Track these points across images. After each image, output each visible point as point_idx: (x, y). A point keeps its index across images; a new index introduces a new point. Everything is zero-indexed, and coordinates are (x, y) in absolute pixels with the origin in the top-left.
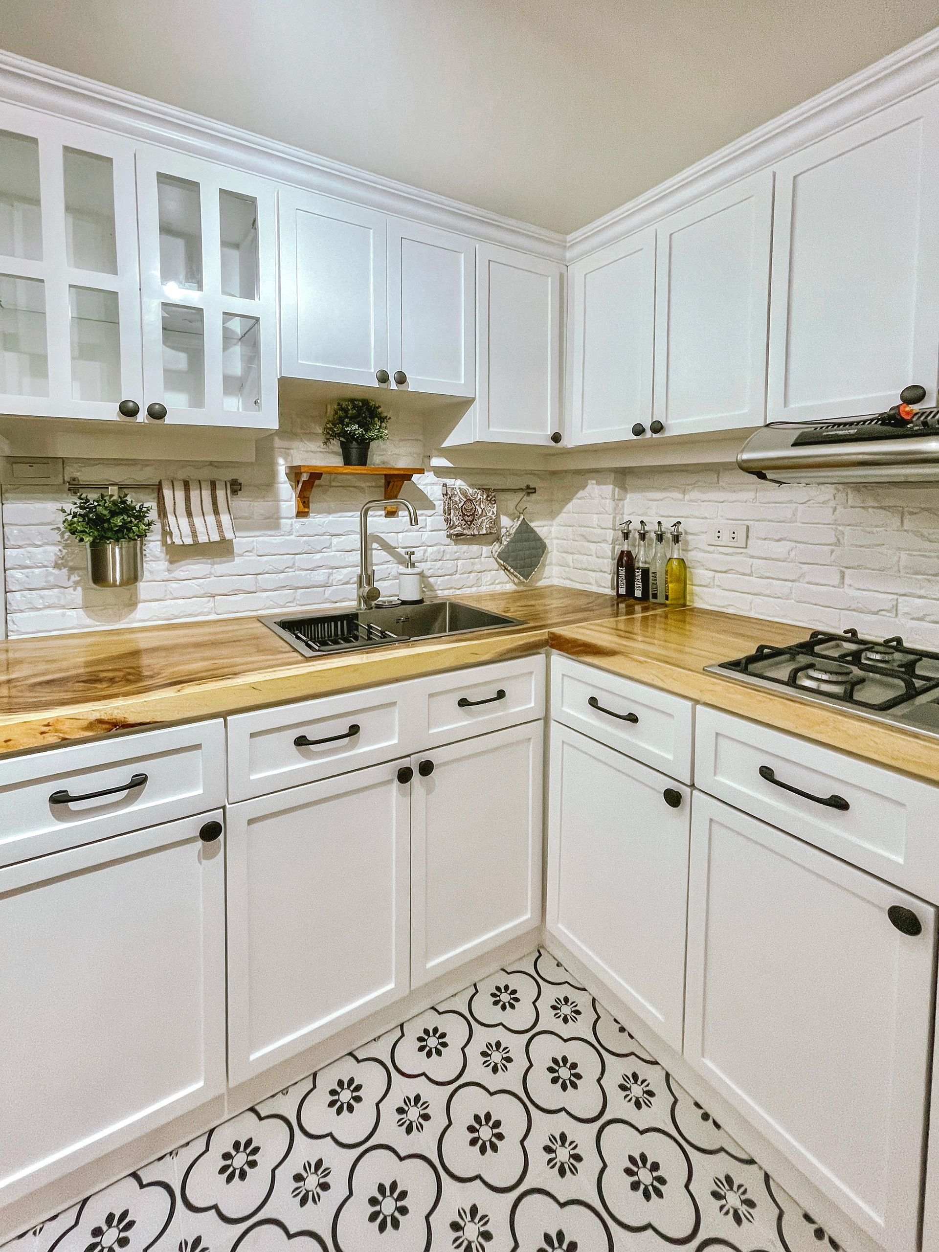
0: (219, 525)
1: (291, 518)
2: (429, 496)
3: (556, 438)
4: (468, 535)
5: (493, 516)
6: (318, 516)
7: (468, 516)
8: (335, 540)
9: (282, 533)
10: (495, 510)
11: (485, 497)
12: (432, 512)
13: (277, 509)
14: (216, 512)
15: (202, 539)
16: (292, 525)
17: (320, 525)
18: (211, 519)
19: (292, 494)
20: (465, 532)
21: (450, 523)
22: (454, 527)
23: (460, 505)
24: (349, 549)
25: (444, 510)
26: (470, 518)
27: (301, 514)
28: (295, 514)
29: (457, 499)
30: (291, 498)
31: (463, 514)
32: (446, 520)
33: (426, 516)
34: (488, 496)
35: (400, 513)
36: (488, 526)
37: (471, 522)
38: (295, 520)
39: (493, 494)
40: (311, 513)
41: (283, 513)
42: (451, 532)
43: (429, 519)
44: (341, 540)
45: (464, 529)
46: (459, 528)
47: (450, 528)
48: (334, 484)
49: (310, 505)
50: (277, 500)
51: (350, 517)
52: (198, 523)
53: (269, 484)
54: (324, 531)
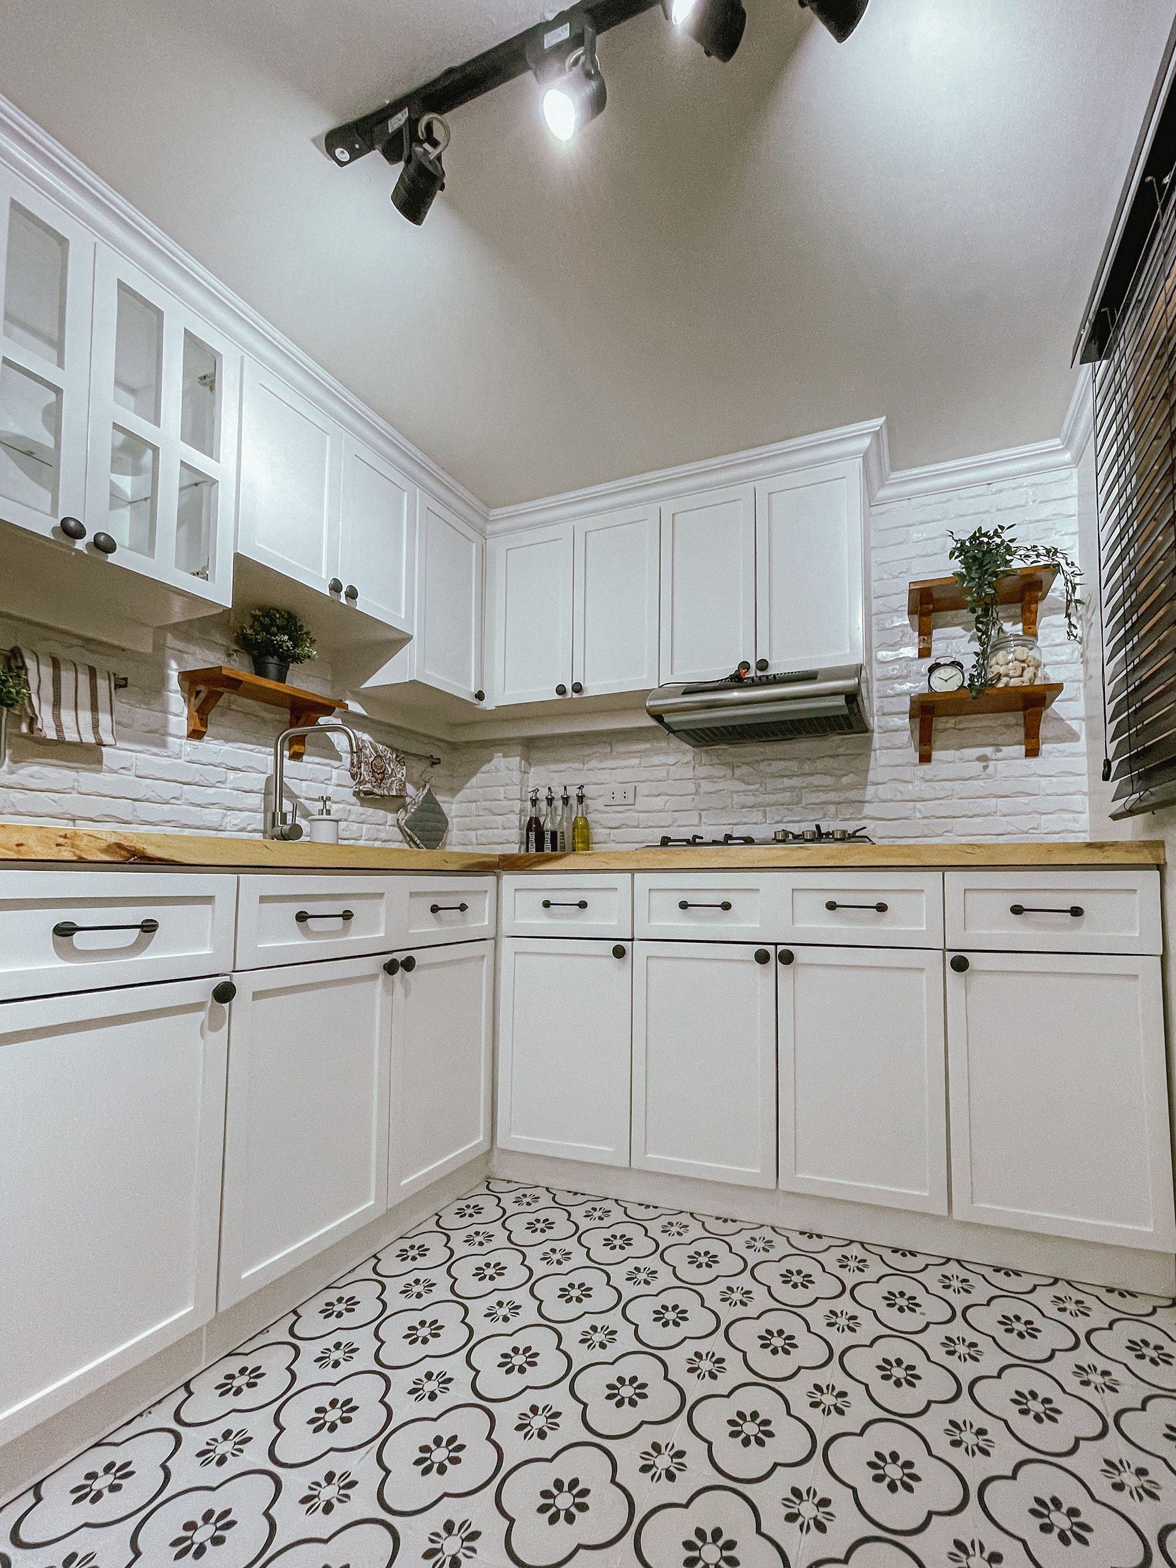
0: (95, 726)
1: (181, 738)
2: (335, 744)
3: (480, 696)
4: (377, 795)
5: (403, 778)
6: (214, 742)
7: (378, 774)
8: (232, 775)
9: (170, 753)
10: (404, 772)
11: (394, 756)
12: (336, 763)
13: (165, 723)
14: (94, 708)
15: (70, 736)
16: (180, 746)
17: (215, 753)
18: (86, 716)
19: (184, 710)
20: (375, 790)
21: (360, 778)
22: (364, 782)
23: (371, 760)
24: (247, 788)
25: (352, 764)
26: (380, 776)
27: (196, 734)
28: (185, 733)
29: (368, 752)
30: (183, 713)
31: (373, 770)
32: (353, 776)
33: (332, 767)
34: (397, 757)
35: (305, 758)
36: (398, 787)
37: (381, 780)
38: (184, 741)
39: (402, 756)
40: (207, 736)
41: (172, 730)
42: (361, 788)
43: (335, 772)
44: (238, 775)
45: (374, 787)
46: (369, 785)
47: (360, 783)
48: (234, 707)
49: (206, 727)
50: (166, 712)
51: (251, 751)
52: (67, 716)
53: (157, 689)
54: (219, 761)
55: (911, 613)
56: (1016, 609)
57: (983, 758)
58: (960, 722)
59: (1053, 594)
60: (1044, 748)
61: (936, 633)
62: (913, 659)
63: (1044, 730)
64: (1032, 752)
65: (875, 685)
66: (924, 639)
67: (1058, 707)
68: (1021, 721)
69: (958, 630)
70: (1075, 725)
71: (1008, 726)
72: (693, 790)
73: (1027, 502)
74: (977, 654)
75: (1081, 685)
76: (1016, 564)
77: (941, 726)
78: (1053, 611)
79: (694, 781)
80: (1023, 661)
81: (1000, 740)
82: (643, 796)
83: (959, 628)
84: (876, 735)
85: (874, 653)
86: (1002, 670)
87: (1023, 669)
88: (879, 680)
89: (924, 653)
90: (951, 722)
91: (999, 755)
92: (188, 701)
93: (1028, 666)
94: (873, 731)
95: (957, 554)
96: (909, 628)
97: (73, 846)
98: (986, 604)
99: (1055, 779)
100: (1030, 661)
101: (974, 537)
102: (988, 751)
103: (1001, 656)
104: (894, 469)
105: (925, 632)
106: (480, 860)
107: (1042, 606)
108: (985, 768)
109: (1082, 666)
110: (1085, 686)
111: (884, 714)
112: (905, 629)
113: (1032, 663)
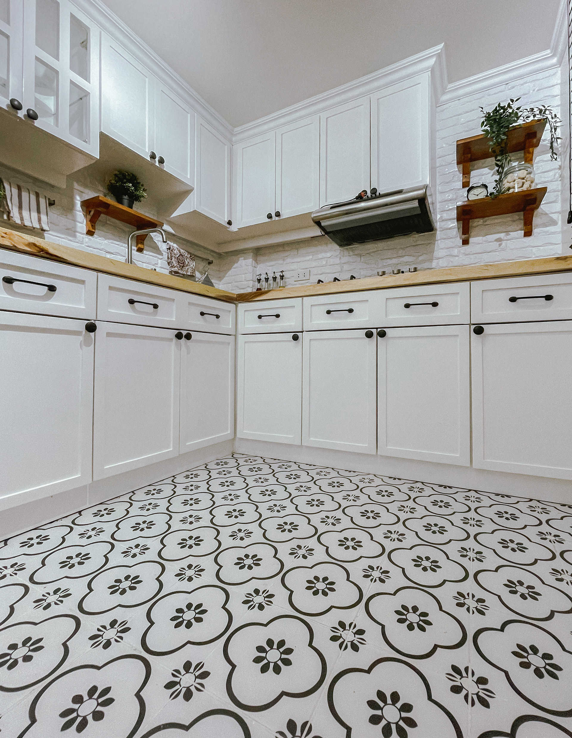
0: (39, 220)
1: (83, 234)
2: (160, 247)
3: (230, 223)
4: (181, 274)
5: (194, 267)
6: (99, 238)
7: (181, 264)
8: (108, 255)
9: (77, 241)
10: (194, 264)
11: (189, 256)
12: (160, 257)
13: (75, 226)
14: (39, 211)
15: (27, 223)
16: (83, 238)
17: (100, 244)
18: (34, 215)
19: (84, 220)
20: (180, 271)
21: (172, 264)
22: (174, 267)
23: (177, 256)
25: (168, 257)
26: (182, 265)
27: (90, 233)
28: (85, 232)
29: (175, 252)
30: (83, 222)
31: (178, 261)
32: (169, 263)
33: (158, 258)
34: (190, 256)
35: (144, 252)
36: (191, 271)
37: (183, 267)
38: (85, 236)
39: (193, 256)
40: (95, 235)
41: (78, 229)
42: (172, 269)
43: (160, 261)
44: (112, 256)
45: (179, 269)
46: (176, 269)
47: (172, 267)
48: (108, 222)
49: (95, 229)
50: (75, 221)
51: (117, 245)
52: (25, 214)
53: (69, 209)
54: (102, 248)
55: (458, 163)
56: (521, 154)
57: (499, 240)
58: (486, 221)
59: (544, 143)
60: (535, 231)
61: (473, 173)
62: (459, 189)
63: (536, 221)
64: (528, 233)
65: (438, 206)
66: (466, 177)
67: (544, 206)
68: (522, 217)
69: (486, 170)
70: (555, 216)
71: (514, 221)
72: (340, 270)
73: (529, 92)
74: (496, 181)
75: (559, 193)
76: (520, 122)
77: (475, 224)
78: (544, 152)
79: (340, 265)
80: (523, 179)
81: (509, 229)
82: (314, 275)
83: (486, 169)
84: (438, 232)
85: (437, 188)
86: (511, 185)
87: (523, 183)
88: (440, 202)
89: (465, 185)
90: (481, 221)
91: (509, 237)
92: (85, 216)
93: (526, 181)
94: (436, 230)
95: (485, 124)
96: (458, 173)
97: (10, 239)
98: (501, 147)
99: (541, 248)
100: (527, 178)
101: (496, 111)
102: (502, 235)
103: (510, 177)
104: (450, 82)
105: (466, 173)
106: (226, 295)
107: (536, 150)
108: (500, 245)
109: (560, 182)
110: (561, 194)
111: (443, 221)
112: (455, 173)
113: (528, 179)
